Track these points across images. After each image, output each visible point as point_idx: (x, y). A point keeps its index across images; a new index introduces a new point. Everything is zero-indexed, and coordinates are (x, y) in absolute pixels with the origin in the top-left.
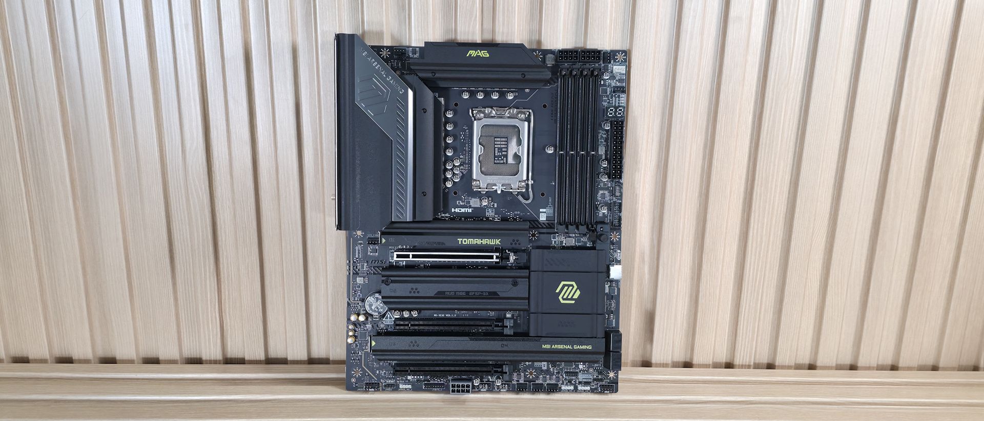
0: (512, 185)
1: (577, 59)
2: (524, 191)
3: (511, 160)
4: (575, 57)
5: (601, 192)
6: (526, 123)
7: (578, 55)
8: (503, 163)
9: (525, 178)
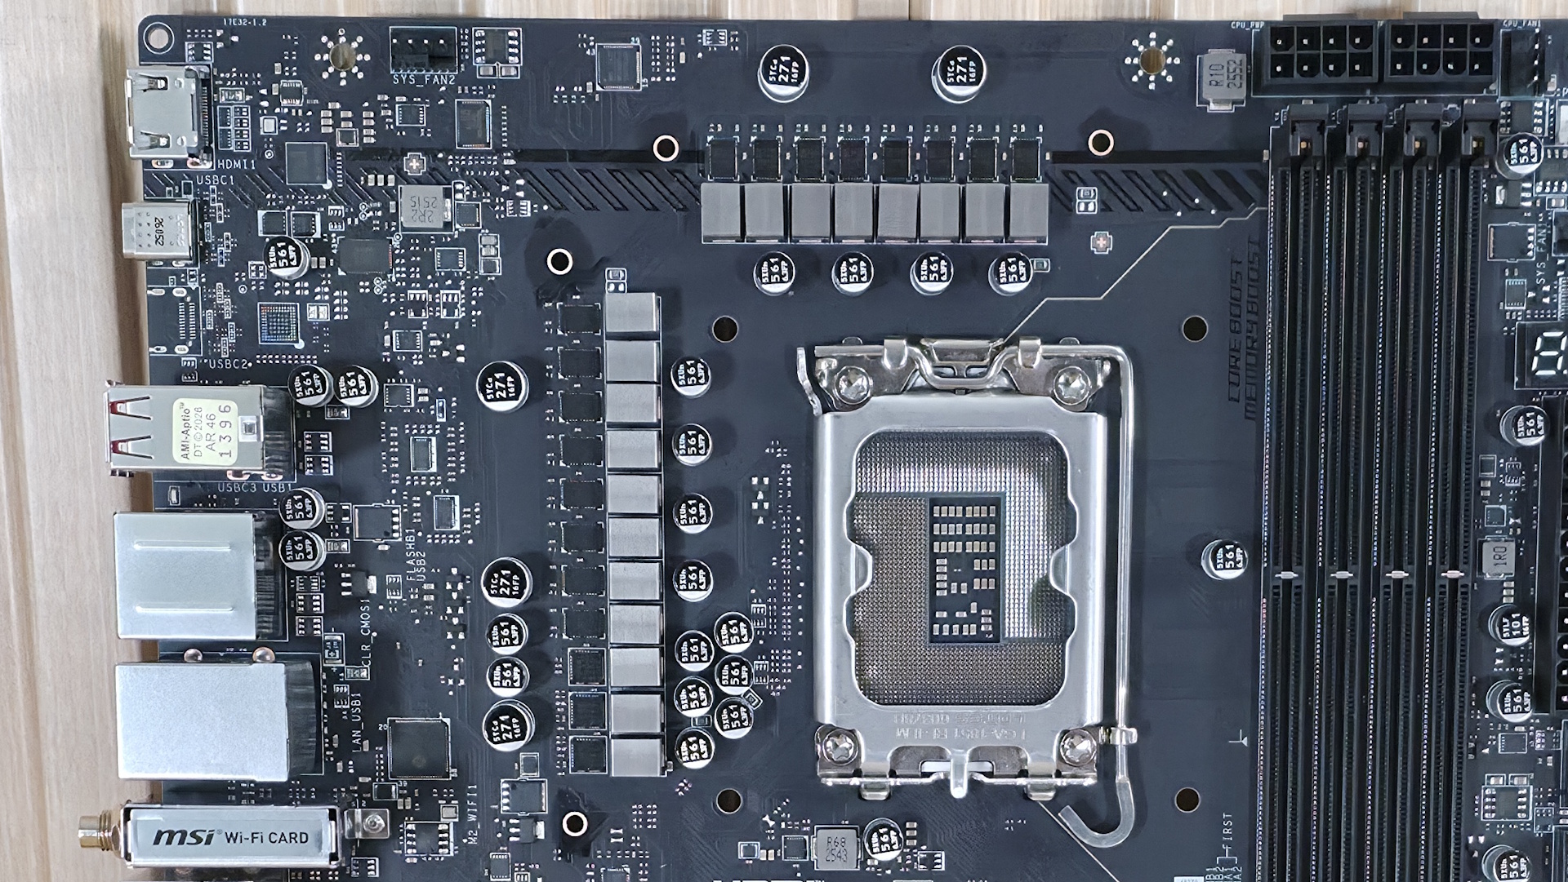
0: (1025, 754)
1: (1366, 70)
2: (1089, 782)
3: (1018, 622)
4: (1355, 59)
5: (1496, 781)
6: (1098, 423)
7: (1374, 49)
8: (980, 638)
9: (1093, 715)
